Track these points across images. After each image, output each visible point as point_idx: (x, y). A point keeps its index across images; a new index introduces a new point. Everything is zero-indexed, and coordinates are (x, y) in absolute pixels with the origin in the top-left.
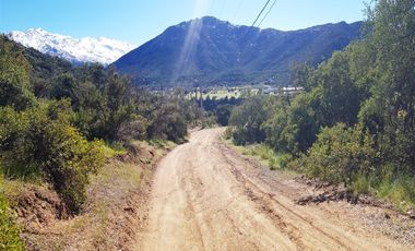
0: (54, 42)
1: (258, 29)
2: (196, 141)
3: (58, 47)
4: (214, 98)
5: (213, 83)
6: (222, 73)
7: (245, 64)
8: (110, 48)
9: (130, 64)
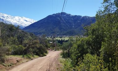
0: (3, 17)
1: (81, 16)
2: (49, 56)
3: (4, 19)
4: (64, 40)
5: (64, 35)
6: (68, 31)
7: (76, 28)
8: (26, 21)
9: (34, 27)
